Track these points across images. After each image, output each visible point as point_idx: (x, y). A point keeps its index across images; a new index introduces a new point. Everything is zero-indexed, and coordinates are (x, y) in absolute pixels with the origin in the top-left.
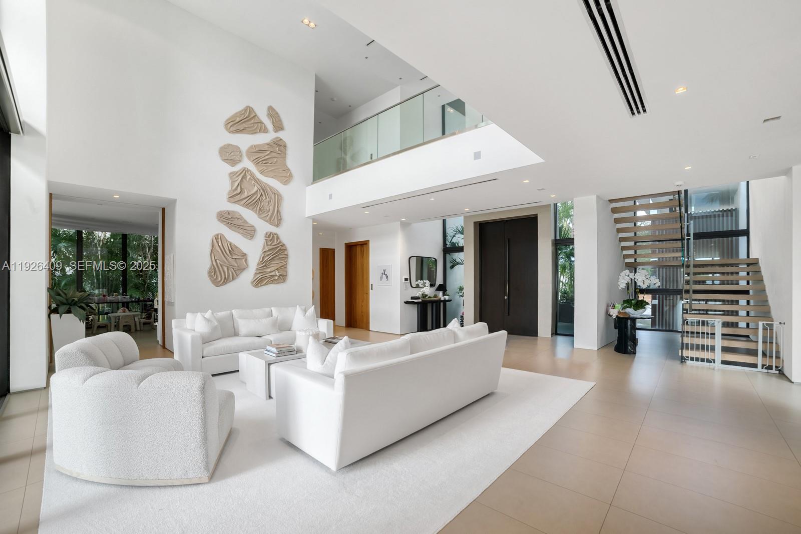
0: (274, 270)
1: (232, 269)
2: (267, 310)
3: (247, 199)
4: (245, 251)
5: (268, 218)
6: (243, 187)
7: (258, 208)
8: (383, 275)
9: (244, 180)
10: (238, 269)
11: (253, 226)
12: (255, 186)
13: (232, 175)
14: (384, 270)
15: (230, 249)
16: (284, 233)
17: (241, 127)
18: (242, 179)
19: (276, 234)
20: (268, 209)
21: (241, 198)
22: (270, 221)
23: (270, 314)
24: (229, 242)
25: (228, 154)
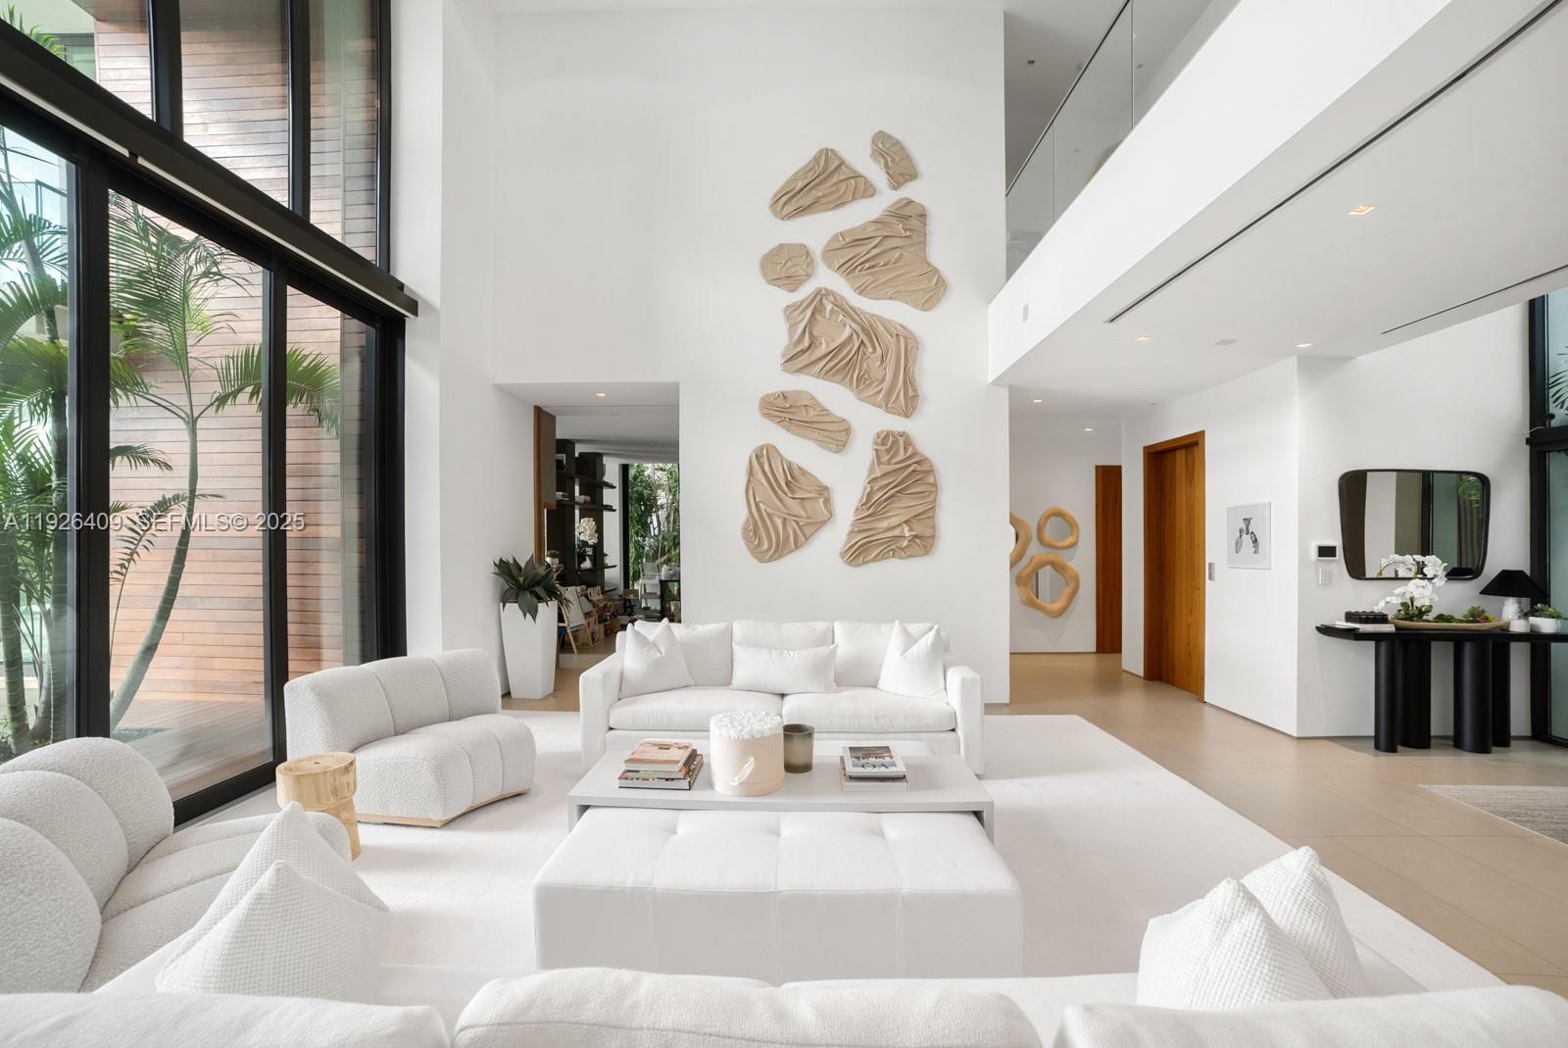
0: (900, 525)
1: (794, 524)
2: (820, 626)
3: (828, 358)
4: (825, 480)
5: (881, 396)
6: (815, 333)
7: (855, 377)
8: (1244, 536)
9: (818, 316)
10: (807, 524)
11: (844, 420)
12: (845, 325)
13: (791, 311)
14: (1247, 521)
15: (789, 478)
16: (925, 431)
17: (806, 201)
18: (813, 314)
19: (902, 434)
20: (880, 376)
21: (812, 359)
22: (887, 405)
23: (829, 638)
24: (787, 461)
25: (779, 267)
